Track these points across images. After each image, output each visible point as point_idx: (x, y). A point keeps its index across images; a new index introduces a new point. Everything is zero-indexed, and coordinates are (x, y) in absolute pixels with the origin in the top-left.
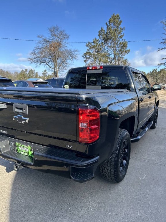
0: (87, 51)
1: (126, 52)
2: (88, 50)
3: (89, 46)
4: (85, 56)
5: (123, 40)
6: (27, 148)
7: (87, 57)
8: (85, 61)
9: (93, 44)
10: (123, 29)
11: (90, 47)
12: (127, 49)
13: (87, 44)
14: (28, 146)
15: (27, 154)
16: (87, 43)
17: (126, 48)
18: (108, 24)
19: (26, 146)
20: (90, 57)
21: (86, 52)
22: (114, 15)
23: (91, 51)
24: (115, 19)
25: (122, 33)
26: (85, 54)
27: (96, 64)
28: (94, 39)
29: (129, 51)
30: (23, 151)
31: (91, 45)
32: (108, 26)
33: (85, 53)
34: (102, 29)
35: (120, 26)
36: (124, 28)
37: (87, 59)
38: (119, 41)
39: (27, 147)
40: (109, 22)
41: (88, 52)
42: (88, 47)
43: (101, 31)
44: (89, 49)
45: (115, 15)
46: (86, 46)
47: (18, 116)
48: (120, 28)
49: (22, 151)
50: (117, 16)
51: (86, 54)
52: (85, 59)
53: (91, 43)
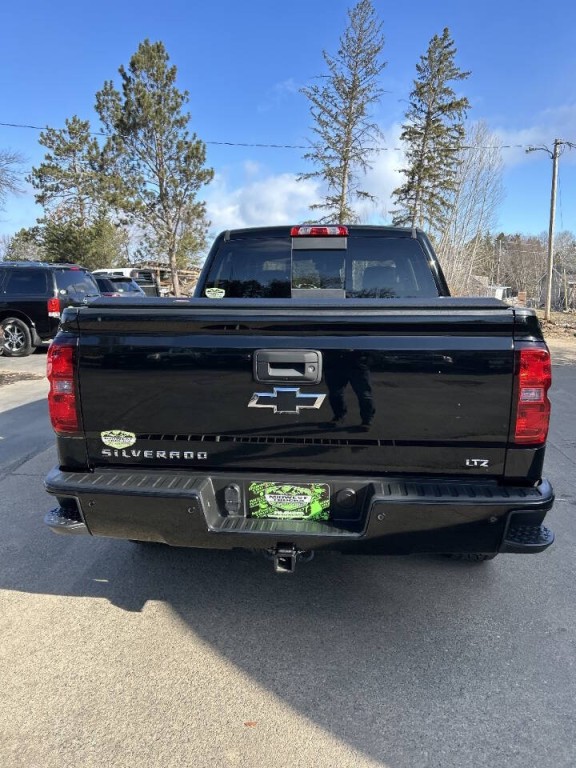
0: (47, 162)
1: (200, 177)
2: (48, 157)
3: (53, 142)
4: (37, 181)
5: (187, 133)
6: (304, 494)
7: (49, 184)
8: (41, 199)
9: (67, 137)
10: (182, 98)
11: (57, 149)
12: (205, 167)
13: (42, 135)
14: (309, 487)
15: (300, 514)
16: (45, 132)
17: (201, 163)
18: (129, 74)
19: (302, 486)
20: (61, 186)
21: (43, 165)
22: (146, 42)
23: (61, 164)
24: (151, 58)
25: (183, 111)
26: (41, 174)
27: (86, 211)
28: (71, 121)
29: (211, 174)
30: (282, 507)
31: (62, 141)
32: (128, 80)
33: (38, 167)
34: (108, 87)
35: (172, 87)
36: (186, 93)
37: (49, 193)
38: (175, 137)
39: (307, 491)
40: (133, 64)
41: (49, 166)
42: (50, 147)
43: (106, 93)
44: (53, 156)
45: (152, 44)
46: (41, 142)
47: (276, 389)
48: (175, 93)
49: (280, 509)
50: (159, 48)
51: (40, 170)
52: (40, 192)
53: (58, 133)
